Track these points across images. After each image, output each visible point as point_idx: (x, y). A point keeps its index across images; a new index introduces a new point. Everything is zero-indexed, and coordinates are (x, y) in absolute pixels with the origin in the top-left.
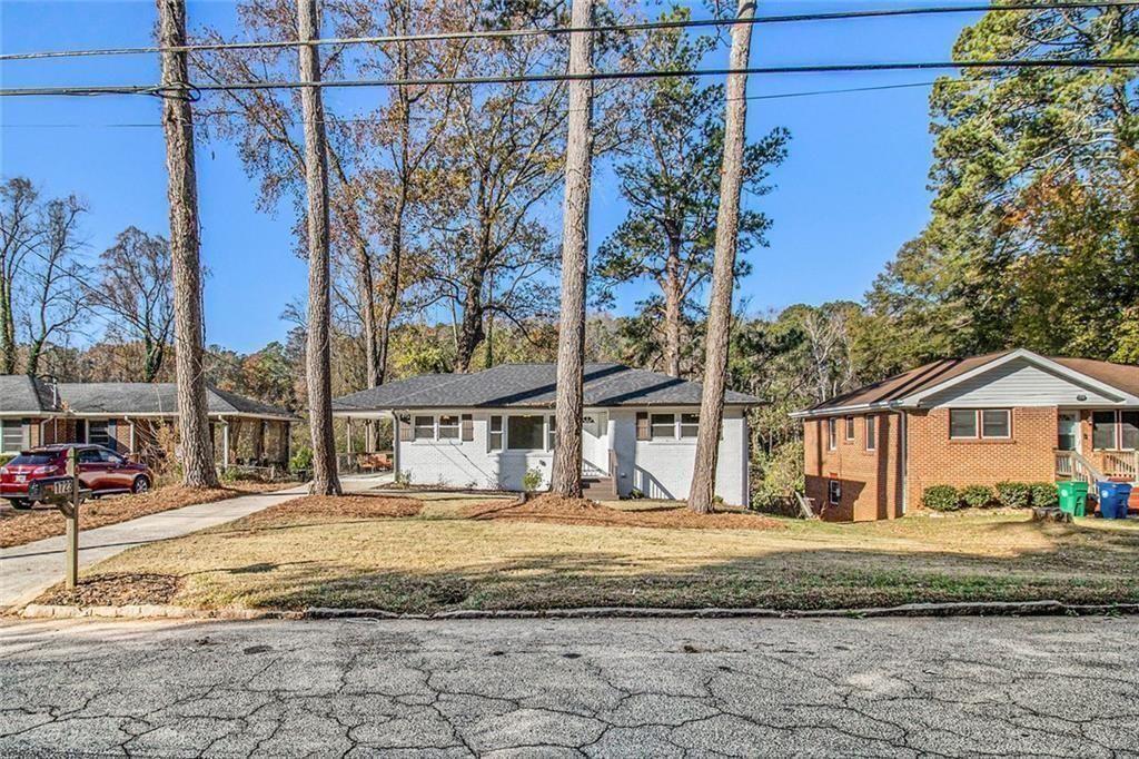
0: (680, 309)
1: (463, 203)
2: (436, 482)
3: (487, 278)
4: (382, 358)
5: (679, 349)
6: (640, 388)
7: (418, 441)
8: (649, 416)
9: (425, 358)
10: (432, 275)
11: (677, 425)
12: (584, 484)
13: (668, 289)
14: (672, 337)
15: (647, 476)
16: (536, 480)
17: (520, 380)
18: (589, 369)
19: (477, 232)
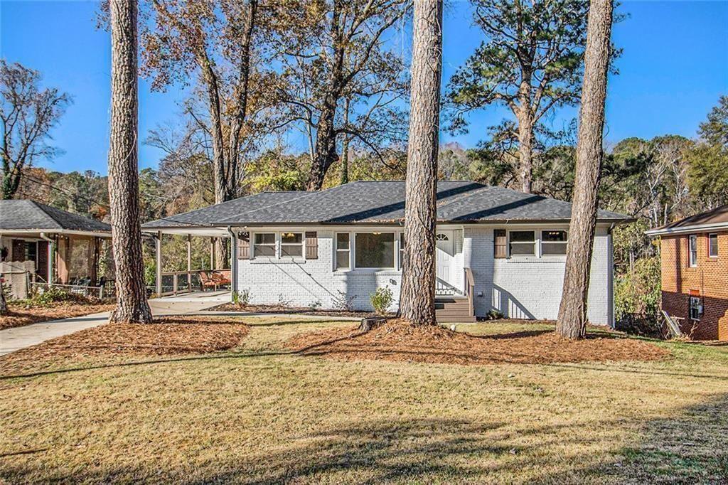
0: (532, 133)
1: (318, 29)
2: (276, 302)
3: (342, 102)
4: (230, 177)
5: (531, 170)
6: (497, 205)
7: (258, 259)
8: (508, 234)
9: (283, 179)
10: (284, 98)
11: (538, 243)
12: (437, 304)
13: (520, 113)
14: (524, 158)
15: (506, 296)
16: (384, 300)
17: (369, 197)
18: (442, 187)
19: (331, 59)
